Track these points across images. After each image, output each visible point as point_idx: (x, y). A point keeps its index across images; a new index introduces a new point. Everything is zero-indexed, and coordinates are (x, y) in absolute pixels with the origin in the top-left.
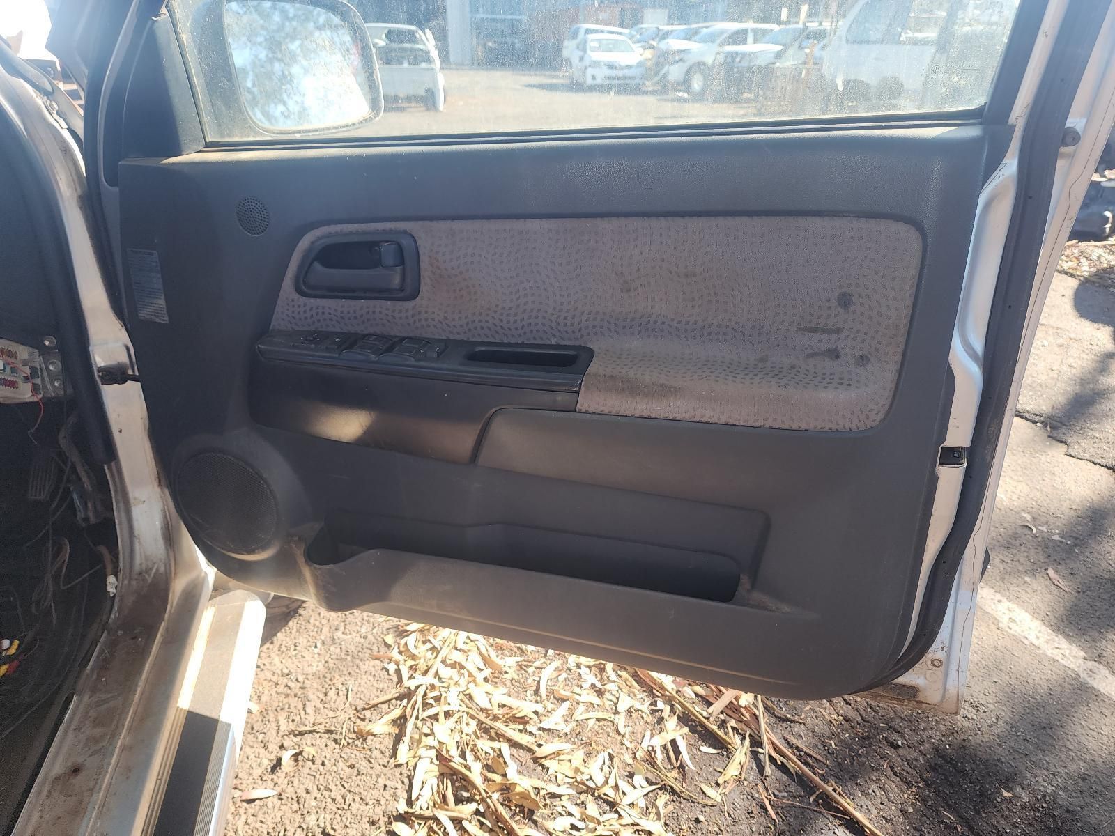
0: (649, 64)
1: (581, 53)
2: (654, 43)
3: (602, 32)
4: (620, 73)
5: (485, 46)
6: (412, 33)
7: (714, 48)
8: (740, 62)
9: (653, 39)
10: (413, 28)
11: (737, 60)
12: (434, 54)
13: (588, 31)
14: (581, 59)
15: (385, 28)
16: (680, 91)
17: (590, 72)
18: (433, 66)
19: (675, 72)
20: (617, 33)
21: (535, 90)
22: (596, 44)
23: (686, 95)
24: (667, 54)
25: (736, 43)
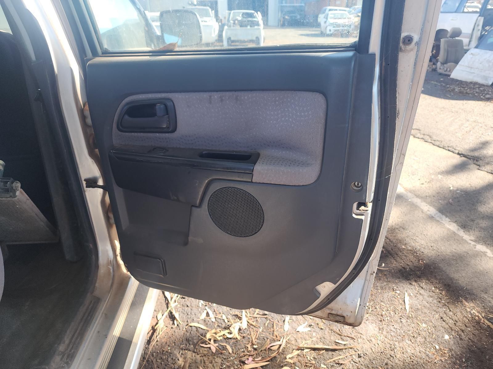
1: (325, 20)
3: (336, 10)
5: (284, 18)
6: (253, 14)
10: (253, 12)
12: (261, 22)
13: (330, 10)
14: (325, 22)
15: (242, 12)
17: (328, 28)
18: (260, 27)
20: (343, 10)
21: (304, 37)
22: (332, 16)
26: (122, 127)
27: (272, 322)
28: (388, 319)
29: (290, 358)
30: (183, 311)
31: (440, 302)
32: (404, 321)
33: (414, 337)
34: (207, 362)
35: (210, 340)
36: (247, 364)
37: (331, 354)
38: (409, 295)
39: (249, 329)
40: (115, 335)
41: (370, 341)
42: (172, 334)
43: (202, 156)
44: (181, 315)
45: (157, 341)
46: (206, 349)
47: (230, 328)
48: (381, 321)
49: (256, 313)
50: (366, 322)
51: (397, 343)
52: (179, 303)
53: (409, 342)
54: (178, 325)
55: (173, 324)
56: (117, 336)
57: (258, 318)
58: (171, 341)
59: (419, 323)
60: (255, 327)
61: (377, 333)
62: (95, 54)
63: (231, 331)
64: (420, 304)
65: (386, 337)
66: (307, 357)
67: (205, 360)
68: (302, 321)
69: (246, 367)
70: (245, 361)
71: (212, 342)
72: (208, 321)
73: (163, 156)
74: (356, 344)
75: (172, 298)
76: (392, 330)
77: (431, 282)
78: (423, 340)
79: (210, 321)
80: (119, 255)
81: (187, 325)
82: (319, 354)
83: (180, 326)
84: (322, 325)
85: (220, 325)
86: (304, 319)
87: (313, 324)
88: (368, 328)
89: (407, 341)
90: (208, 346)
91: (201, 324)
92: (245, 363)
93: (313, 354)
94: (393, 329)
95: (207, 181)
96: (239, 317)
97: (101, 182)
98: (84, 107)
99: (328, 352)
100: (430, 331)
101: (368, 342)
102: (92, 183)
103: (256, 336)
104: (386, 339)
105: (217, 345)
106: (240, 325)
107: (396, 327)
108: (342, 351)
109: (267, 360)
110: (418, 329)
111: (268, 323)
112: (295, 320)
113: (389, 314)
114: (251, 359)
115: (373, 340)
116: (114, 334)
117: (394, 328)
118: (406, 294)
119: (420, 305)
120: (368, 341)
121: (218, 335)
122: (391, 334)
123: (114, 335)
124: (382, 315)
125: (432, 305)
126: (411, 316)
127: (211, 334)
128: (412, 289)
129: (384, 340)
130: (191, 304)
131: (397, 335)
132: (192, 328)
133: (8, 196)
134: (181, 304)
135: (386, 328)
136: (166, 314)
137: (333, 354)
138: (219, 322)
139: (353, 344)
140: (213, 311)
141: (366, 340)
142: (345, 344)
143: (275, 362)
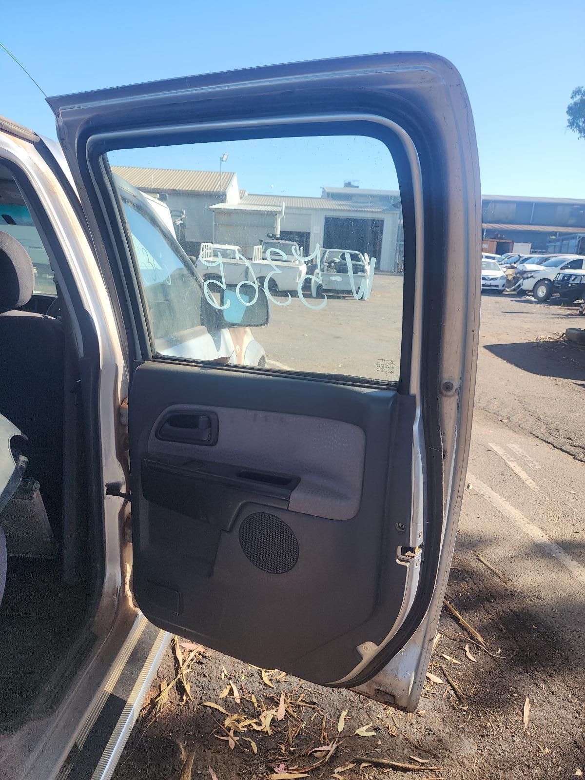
0: (510, 278)
2: (515, 265)
4: (488, 283)
6: (358, 256)
7: (557, 270)
8: (574, 280)
9: (515, 263)
10: (357, 252)
11: (572, 279)
15: (341, 252)
16: (529, 296)
18: (366, 275)
19: (527, 284)
20: (491, 258)
23: (533, 299)
24: (523, 272)
25: (572, 268)
26: (161, 434)
27: (321, 715)
28: (495, 734)
29: (338, 773)
30: (198, 683)
31: (576, 718)
32: (517, 740)
33: (528, 766)
34: (221, 762)
35: (229, 729)
36: (277, 773)
37: (401, 775)
38: (532, 702)
39: (287, 721)
40: (107, 690)
41: (462, 764)
42: (178, 715)
43: (240, 475)
44: (195, 687)
45: (155, 721)
46: (221, 743)
47: (260, 717)
48: (482, 736)
49: (300, 699)
50: (461, 734)
51: (501, 773)
52: (194, 670)
53: (521, 773)
54: (187, 702)
55: (181, 699)
56: (109, 691)
57: (302, 707)
58: (174, 724)
59: (540, 746)
60: (295, 719)
61: (474, 753)
62: (145, 357)
63: (261, 720)
64: (546, 717)
65: (486, 762)
66: (364, 775)
67: (218, 758)
68: (365, 721)
69: (275, 776)
70: (274, 768)
71: (231, 733)
72: (231, 702)
73: (199, 470)
74: (439, 765)
75: (184, 661)
76: (497, 752)
77: (567, 686)
78: (542, 772)
79: (233, 702)
80: (128, 583)
81: (200, 704)
82: (382, 773)
83: (191, 703)
84: (394, 730)
85: (246, 710)
86: (368, 718)
87: (380, 727)
88: (462, 744)
89: (517, 771)
90: (225, 738)
91: (219, 705)
92: (274, 771)
93: (374, 772)
94: (499, 751)
95: (240, 504)
96: (276, 702)
97: (123, 490)
98: (121, 404)
99: (396, 771)
100: (554, 760)
101: (458, 765)
102: (114, 490)
103: (295, 733)
104: (486, 764)
105: (238, 738)
106: (275, 713)
107: (504, 748)
108: (417, 772)
109: (306, 770)
110: (537, 755)
111: (315, 717)
112: (355, 717)
113: (497, 727)
114: (283, 766)
115: (466, 762)
116: (105, 689)
117: (501, 749)
118: (527, 699)
119: (545, 719)
120: (458, 763)
121: (242, 724)
122: (495, 757)
123: (105, 691)
124: (486, 728)
125: (564, 721)
126: (529, 734)
127: (231, 720)
128: (537, 693)
129: (482, 765)
130: (210, 673)
131: (504, 761)
132: (206, 710)
133: (26, 497)
134: (197, 671)
135: (489, 747)
136: (173, 683)
137: (403, 776)
138: (247, 706)
139: (435, 765)
140: (240, 687)
141: (456, 761)
142: (424, 763)
143: (317, 775)
